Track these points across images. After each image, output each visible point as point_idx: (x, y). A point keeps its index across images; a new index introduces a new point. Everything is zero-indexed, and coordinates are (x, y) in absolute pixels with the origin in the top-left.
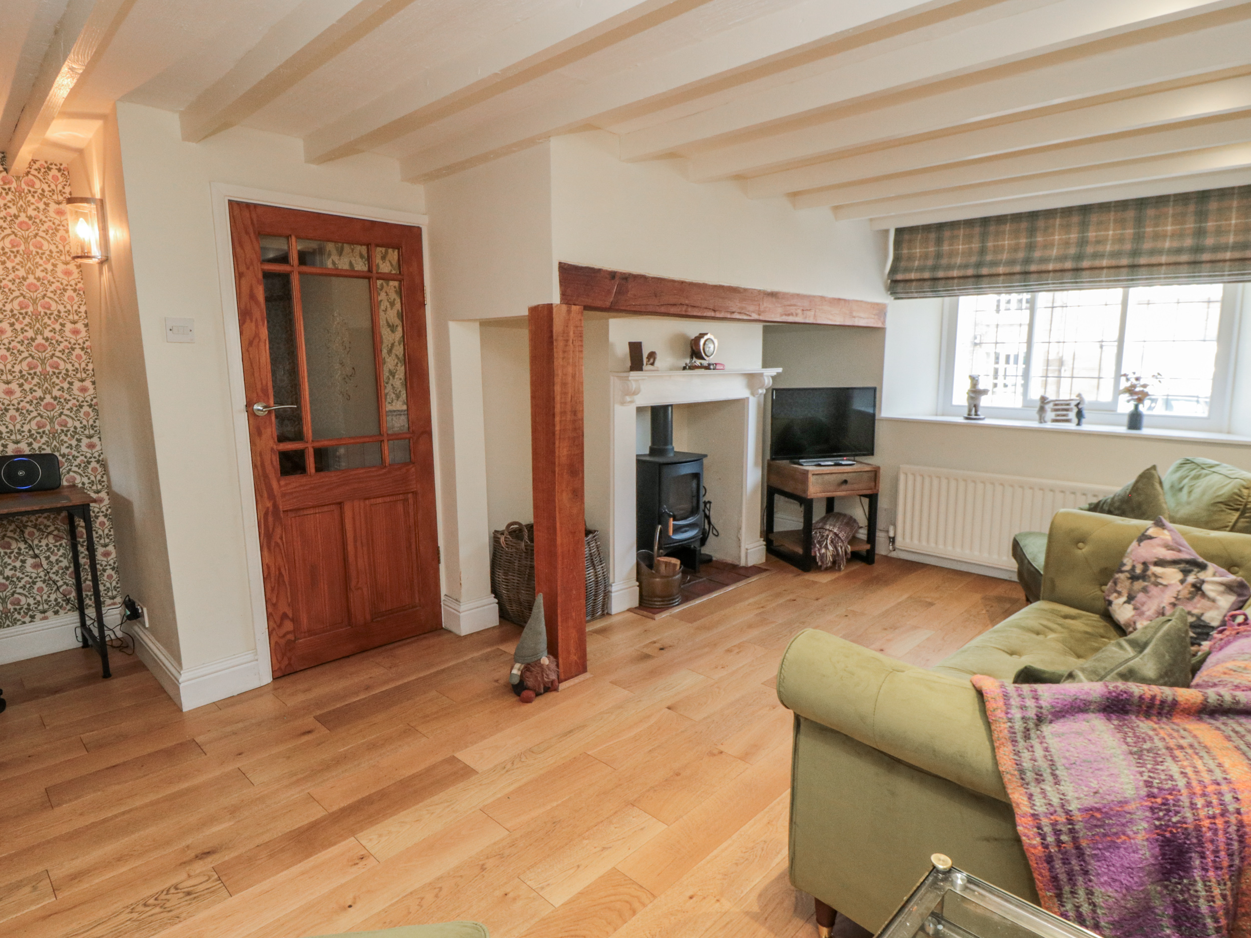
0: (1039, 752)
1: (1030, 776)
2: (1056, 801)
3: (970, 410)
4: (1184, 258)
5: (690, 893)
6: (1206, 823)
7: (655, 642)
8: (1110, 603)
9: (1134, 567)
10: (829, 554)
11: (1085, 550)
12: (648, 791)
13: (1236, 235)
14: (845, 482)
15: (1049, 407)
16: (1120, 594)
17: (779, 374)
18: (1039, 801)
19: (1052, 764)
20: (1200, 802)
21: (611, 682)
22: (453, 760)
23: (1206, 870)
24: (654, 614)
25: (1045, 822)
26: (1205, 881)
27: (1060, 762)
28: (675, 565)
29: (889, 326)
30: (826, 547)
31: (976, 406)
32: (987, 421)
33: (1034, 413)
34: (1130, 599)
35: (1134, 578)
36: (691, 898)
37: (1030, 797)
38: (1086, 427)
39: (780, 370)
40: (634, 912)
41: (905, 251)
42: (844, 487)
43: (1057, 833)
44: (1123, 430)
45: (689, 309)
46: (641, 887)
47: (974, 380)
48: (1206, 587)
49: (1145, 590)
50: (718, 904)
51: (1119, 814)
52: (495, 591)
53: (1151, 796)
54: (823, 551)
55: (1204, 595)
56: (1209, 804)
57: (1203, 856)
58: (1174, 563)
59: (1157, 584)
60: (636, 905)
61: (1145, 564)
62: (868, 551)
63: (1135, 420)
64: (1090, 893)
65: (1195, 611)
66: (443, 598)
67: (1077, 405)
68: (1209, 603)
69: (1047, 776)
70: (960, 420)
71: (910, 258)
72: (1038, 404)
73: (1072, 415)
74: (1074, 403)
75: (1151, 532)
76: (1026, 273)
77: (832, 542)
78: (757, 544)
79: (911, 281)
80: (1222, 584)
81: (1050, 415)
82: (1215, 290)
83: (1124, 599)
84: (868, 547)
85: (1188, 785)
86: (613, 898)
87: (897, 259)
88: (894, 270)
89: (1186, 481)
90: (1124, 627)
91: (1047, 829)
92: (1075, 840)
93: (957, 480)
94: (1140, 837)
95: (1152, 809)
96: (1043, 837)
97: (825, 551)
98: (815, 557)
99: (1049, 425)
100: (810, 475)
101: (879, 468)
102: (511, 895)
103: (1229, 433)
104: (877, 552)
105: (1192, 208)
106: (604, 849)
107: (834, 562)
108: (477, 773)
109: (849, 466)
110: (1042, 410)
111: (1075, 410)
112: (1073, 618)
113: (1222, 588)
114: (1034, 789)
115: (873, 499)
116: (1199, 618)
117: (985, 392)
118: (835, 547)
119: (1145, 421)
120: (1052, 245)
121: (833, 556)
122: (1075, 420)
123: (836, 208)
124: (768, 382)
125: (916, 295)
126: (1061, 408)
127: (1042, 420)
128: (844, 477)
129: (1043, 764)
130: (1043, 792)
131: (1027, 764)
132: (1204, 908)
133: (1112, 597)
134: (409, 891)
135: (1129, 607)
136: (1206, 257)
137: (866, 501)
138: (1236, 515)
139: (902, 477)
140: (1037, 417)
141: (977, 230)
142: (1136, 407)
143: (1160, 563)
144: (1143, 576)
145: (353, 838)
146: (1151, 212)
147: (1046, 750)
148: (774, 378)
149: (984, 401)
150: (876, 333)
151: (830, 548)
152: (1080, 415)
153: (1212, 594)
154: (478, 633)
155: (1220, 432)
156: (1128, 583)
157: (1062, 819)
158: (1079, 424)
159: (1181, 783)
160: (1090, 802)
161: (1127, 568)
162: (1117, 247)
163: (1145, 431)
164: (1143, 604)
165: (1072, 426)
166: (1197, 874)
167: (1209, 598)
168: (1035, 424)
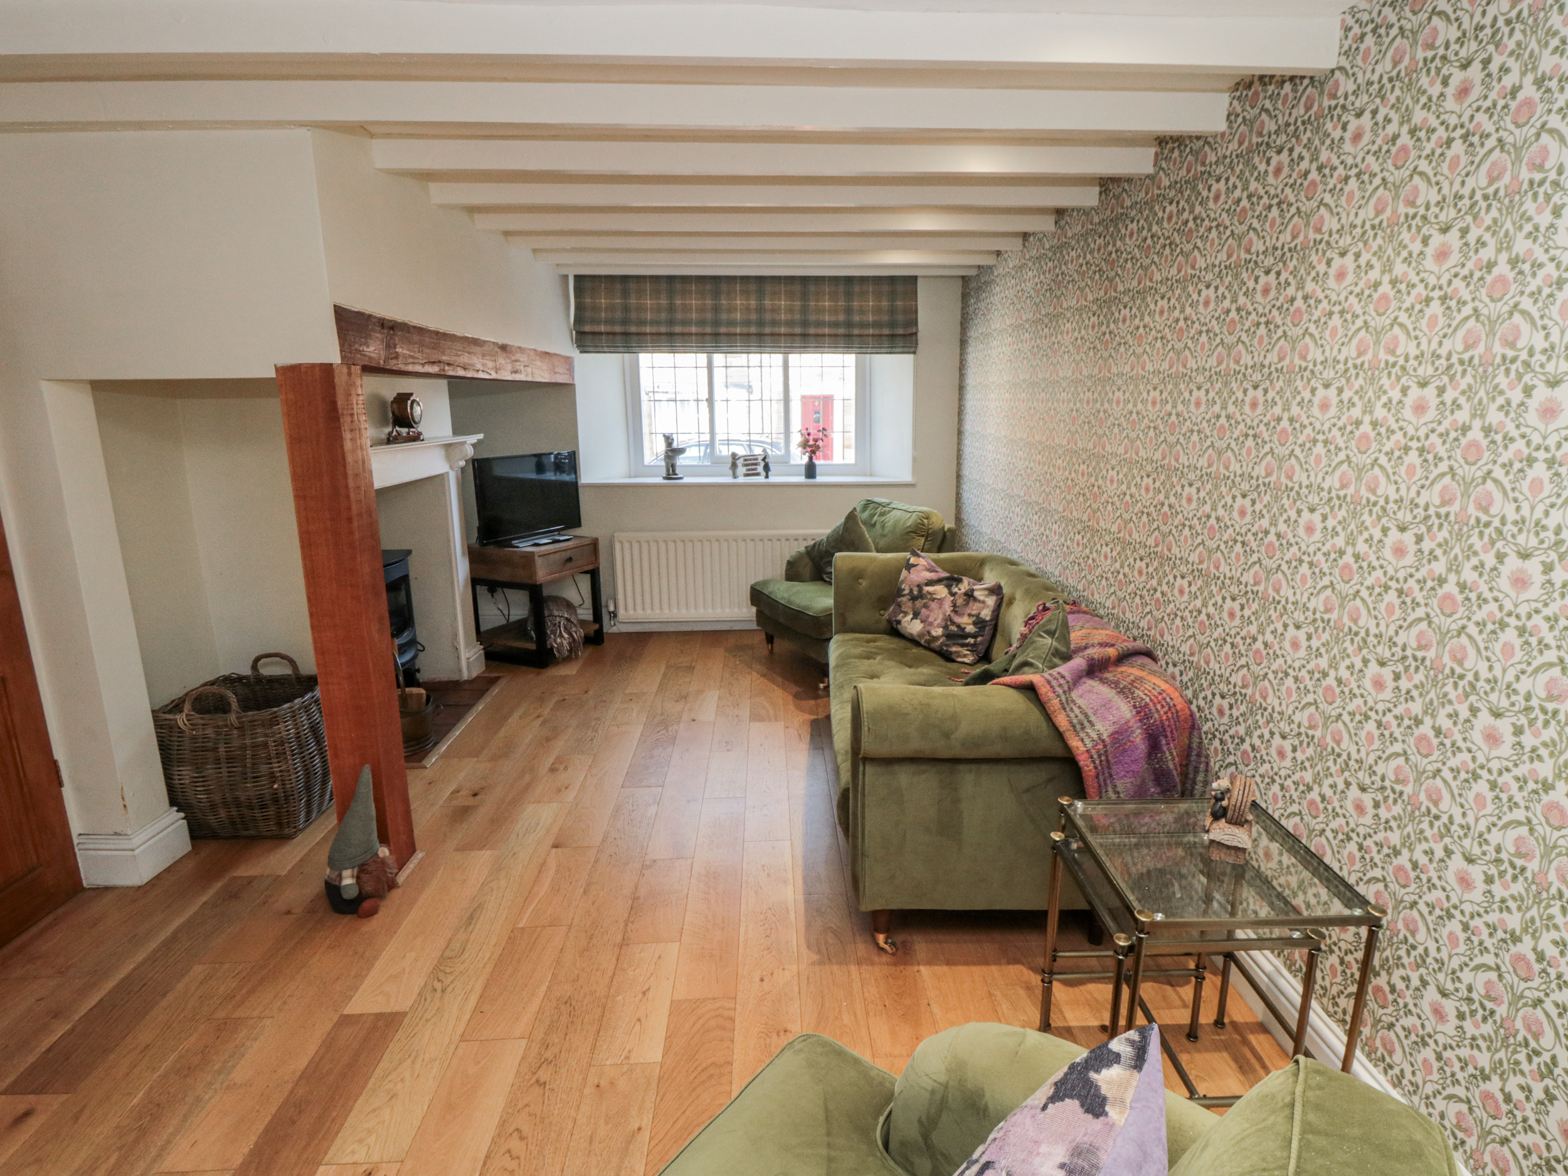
0: (1077, 711)
1: (1078, 727)
2: (1095, 737)
3: (668, 470)
4: (841, 331)
5: (757, 979)
6: (1164, 718)
7: (457, 791)
8: (899, 622)
9: (911, 590)
10: (565, 643)
11: (864, 583)
12: (626, 925)
13: (873, 314)
14: (570, 559)
15: (740, 462)
16: (906, 613)
17: (480, 442)
18: (1087, 741)
19: (1086, 716)
20: (1159, 707)
21: (457, 850)
22: (347, 1020)
23: (1168, 744)
24: (420, 760)
25: (1093, 752)
26: (1169, 750)
27: (1090, 712)
28: (420, 695)
29: (578, 382)
30: (561, 636)
31: (673, 466)
32: (686, 480)
33: (727, 468)
34: (916, 615)
35: (914, 599)
36: (762, 980)
37: (1082, 740)
38: (772, 479)
39: (481, 436)
40: (732, 1020)
41: (588, 300)
42: (569, 565)
43: (1100, 756)
44: (802, 479)
45: (447, 368)
46: (714, 999)
47: (669, 440)
48: (976, 594)
49: (926, 606)
50: (786, 972)
51: (1126, 731)
52: (175, 799)
53: (1138, 713)
54: (559, 640)
55: (975, 599)
56: (1163, 707)
57: (1166, 737)
58: (939, 581)
59: (933, 600)
60: (727, 1013)
61: (919, 586)
62: (596, 631)
63: (810, 470)
64: (1115, 786)
65: (974, 612)
66: (76, 841)
67: (764, 459)
68: (981, 605)
69: (1086, 723)
70: (659, 480)
71: (596, 308)
72: (730, 460)
73: (760, 469)
74: (760, 458)
75: (913, 560)
76: (717, 335)
77: (565, 628)
78: (476, 650)
79: (600, 333)
80: (986, 589)
81: (741, 470)
82: (850, 359)
83: (911, 616)
84: (597, 626)
85: (1151, 700)
86: (701, 1022)
87: (579, 308)
88: (579, 320)
89: (876, 518)
90: (917, 639)
91: (1095, 756)
92: (1107, 757)
93: (674, 541)
94: (1138, 740)
95: (1140, 720)
96: (1094, 762)
97: (560, 641)
98: (552, 648)
99: (741, 480)
100: (536, 557)
101: (597, 539)
102: (603, 1083)
103: (871, 475)
104: (605, 630)
105: (841, 289)
106: (644, 993)
107: (570, 651)
108: (405, 1014)
109: (569, 540)
110: (734, 466)
111: (762, 464)
112: (874, 641)
113: (986, 592)
114: (1082, 735)
115: (594, 575)
116: (978, 616)
117: (681, 451)
118: (570, 634)
119: (818, 470)
120: (735, 310)
121: (569, 644)
122: (763, 473)
123: (535, 251)
124: (470, 452)
125: (606, 349)
126: (751, 463)
127: (735, 476)
128: (568, 554)
129: (1081, 717)
130: (1088, 734)
131: (1075, 721)
132: (1171, 766)
133: (900, 617)
134: (482, 1157)
135: (917, 622)
136: (856, 331)
137: (588, 576)
138: (923, 539)
139: (618, 546)
140: (731, 472)
141: (664, 286)
142: (811, 458)
143: (930, 583)
144: (921, 596)
145: (322, 1168)
146: (812, 288)
147: (1080, 707)
148: (474, 445)
149: (681, 461)
150: (564, 390)
151: (566, 636)
152: (767, 468)
153: (981, 598)
154: (168, 870)
155: (865, 475)
156: (910, 604)
157: (1100, 747)
158: (767, 477)
159: (1148, 700)
160: (1111, 729)
161: (906, 592)
162: (789, 317)
163: (819, 479)
164: (928, 617)
165: (761, 479)
166: (1165, 748)
167: (979, 601)
168: (729, 480)
